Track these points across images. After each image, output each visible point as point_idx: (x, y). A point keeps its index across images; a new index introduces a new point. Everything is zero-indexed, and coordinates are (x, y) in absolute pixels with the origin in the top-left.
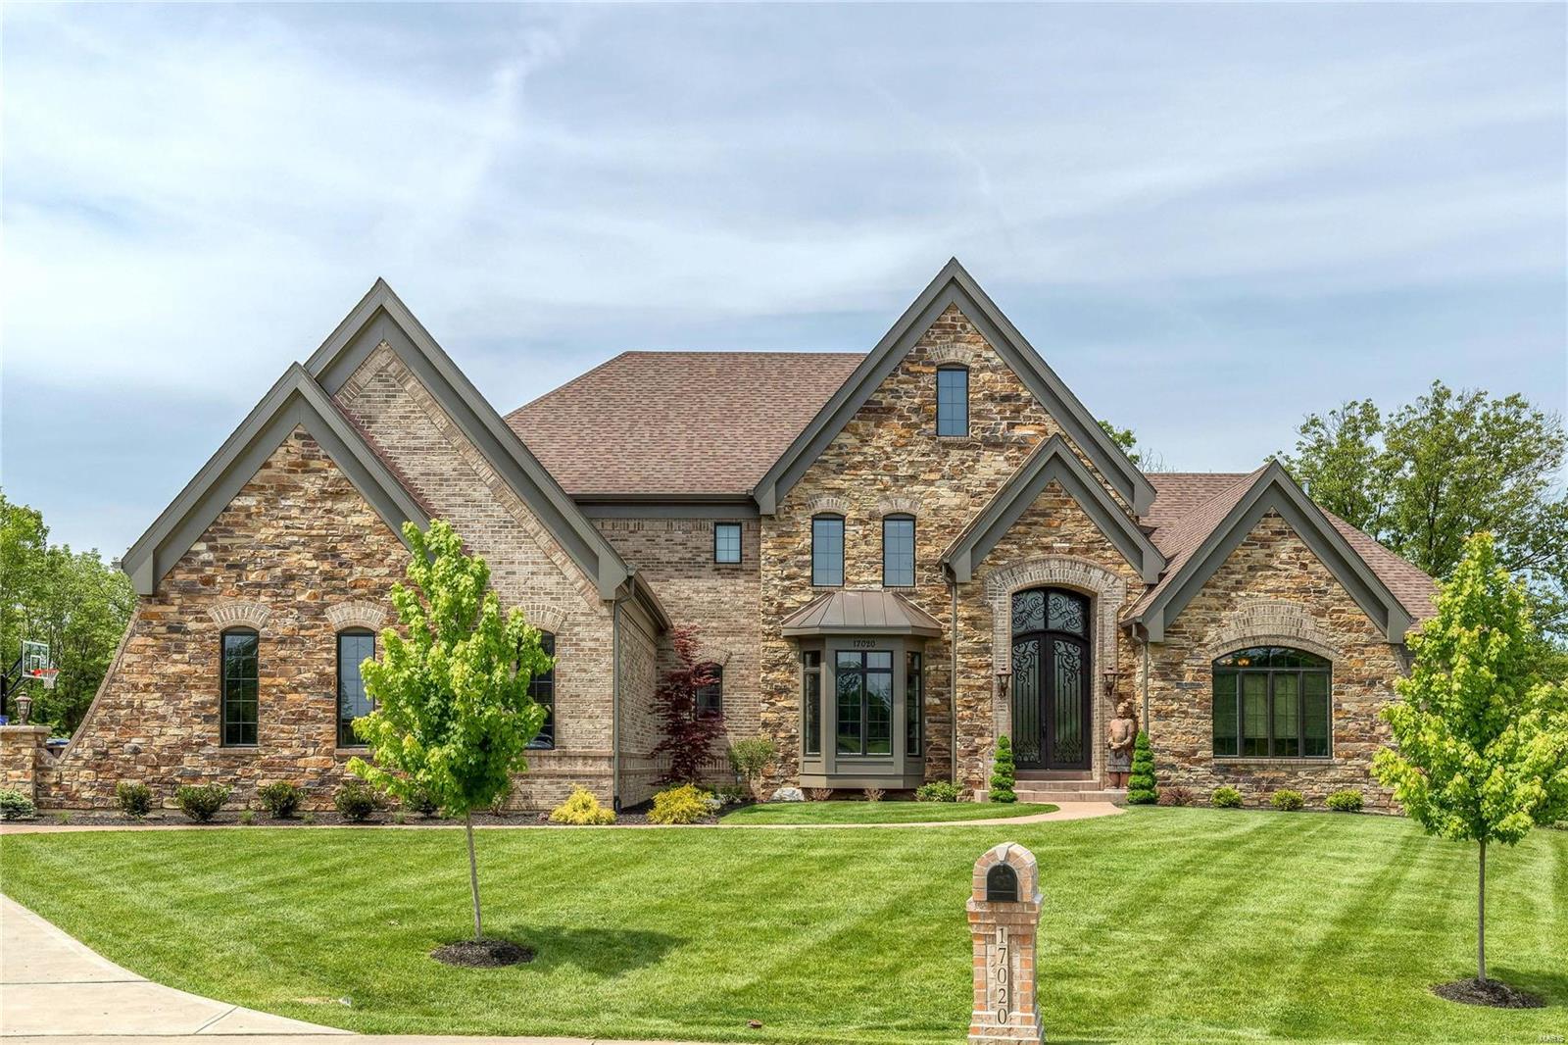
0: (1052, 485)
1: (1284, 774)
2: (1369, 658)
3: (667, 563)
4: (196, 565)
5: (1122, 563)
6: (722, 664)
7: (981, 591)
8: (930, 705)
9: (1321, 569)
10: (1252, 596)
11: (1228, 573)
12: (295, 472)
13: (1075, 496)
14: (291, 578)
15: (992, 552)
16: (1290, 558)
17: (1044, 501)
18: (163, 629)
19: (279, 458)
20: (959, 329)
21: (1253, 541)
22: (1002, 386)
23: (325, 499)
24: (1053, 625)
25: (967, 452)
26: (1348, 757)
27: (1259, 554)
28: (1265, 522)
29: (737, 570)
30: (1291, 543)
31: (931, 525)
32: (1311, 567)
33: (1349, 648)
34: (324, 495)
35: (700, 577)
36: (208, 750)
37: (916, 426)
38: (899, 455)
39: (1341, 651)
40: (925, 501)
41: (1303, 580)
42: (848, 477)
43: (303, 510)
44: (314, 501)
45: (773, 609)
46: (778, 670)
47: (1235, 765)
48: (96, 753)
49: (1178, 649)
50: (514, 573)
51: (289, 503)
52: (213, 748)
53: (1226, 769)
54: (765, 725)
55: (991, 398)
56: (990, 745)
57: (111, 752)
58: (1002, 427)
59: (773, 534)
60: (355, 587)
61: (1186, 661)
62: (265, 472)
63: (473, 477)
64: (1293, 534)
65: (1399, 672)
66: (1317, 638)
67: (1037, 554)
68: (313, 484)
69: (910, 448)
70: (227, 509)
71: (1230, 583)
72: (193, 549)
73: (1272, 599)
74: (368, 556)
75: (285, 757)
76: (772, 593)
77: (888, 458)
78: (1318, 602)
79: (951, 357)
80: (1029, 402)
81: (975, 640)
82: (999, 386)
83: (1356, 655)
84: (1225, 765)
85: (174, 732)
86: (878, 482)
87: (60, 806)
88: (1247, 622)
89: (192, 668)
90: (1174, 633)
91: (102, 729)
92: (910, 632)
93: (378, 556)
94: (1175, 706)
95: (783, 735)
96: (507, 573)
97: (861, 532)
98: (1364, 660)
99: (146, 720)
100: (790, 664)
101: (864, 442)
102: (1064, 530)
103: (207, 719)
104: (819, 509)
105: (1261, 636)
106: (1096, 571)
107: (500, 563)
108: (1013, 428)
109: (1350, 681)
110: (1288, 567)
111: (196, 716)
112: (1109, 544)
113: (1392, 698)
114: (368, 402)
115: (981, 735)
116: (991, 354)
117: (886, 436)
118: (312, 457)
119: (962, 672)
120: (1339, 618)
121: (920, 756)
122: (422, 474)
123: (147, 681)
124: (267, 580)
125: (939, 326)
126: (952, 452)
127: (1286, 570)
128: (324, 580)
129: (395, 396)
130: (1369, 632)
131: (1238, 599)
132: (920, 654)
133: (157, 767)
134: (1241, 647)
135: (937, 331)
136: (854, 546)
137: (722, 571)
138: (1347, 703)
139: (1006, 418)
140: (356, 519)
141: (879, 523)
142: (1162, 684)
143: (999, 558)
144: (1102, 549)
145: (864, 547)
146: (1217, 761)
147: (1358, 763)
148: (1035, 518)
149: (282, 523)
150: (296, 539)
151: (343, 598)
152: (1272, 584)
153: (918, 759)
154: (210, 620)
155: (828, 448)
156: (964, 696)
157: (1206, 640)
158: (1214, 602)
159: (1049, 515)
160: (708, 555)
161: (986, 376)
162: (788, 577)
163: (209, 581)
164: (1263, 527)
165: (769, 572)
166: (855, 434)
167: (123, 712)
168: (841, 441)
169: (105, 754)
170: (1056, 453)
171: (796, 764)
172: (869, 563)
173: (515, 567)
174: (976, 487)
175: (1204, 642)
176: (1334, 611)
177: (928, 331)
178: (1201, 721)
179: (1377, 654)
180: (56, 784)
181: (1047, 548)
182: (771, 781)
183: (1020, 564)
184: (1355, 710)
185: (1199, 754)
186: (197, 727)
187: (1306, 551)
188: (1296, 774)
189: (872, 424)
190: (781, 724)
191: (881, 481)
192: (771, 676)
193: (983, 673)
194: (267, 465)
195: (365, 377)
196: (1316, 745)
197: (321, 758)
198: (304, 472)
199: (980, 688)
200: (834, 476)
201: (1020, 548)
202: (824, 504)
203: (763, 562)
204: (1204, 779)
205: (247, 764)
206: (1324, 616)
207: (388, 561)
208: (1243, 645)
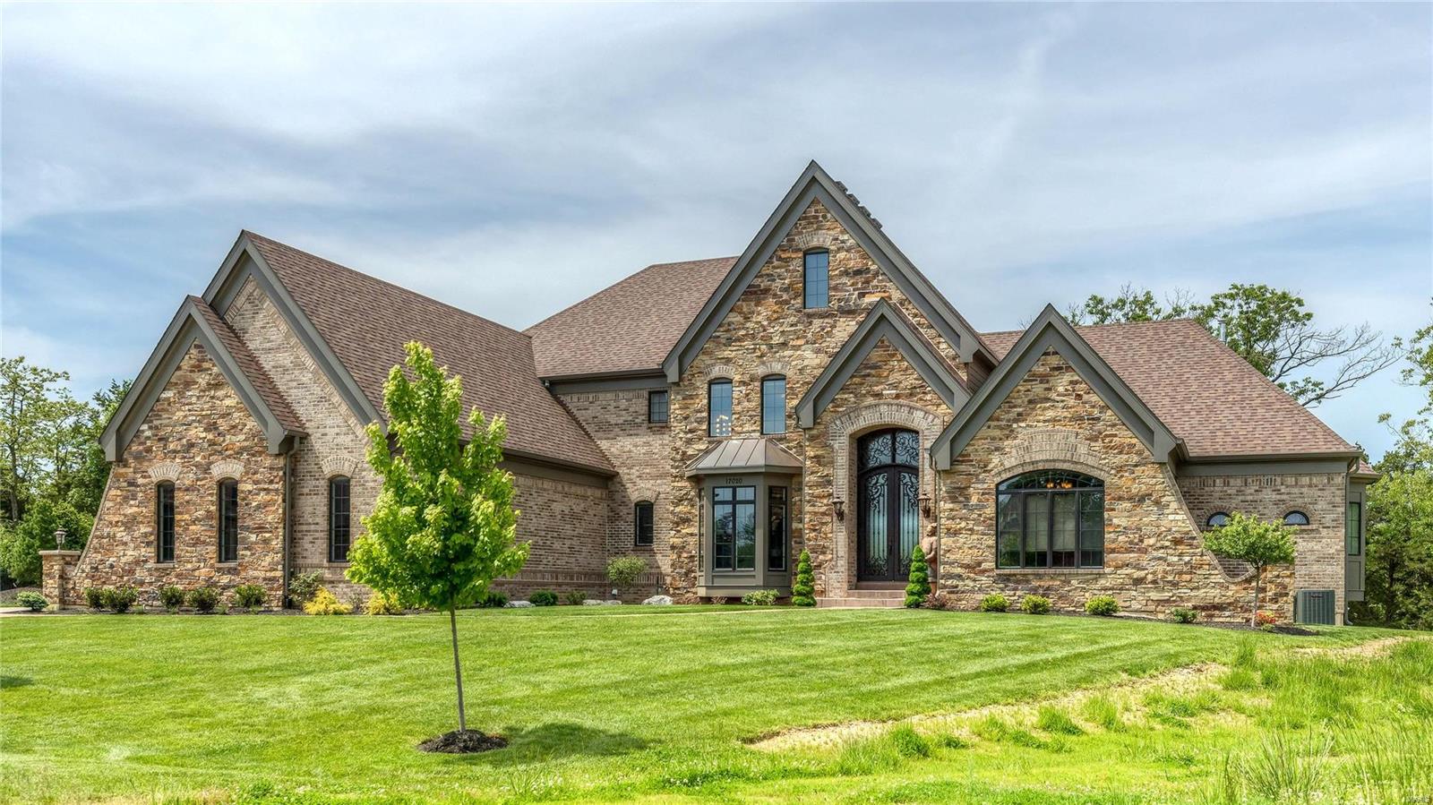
0: (883, 342)
1: (1058, 583)
2: (1138, 477)
3: (616, 425)
4: (142, 440)
5: (940, 405)
6: (653, 501)
7: (825, 434)
8: (796, 529)
9: (1094, 398)
10: (1031, 426)
11: (1010, 407)
12: (194, 371)
13: (900, 350)
14: (192, 445)
15: (833, 401)
16: (1067, 390)
17: (876, 355)
18: (125, 484)
19: (186, 363)
20: (821, 219)
21: (1034, 377)
22: (855, 262)
23: (210, 389)
24: (899, 460)
25: (826, 320)
26: (1117, 567)
27: (1038, 389)
28: (1044, 360)
29: (664, 427)
30: (1067, 377)
31: (798, 382)
32: (1086, 397)
33: (1120, 469)
34: (210, 386)
35: (638, 435)
36: (149, 565)
37: (787, 302)
38: (774, 327)
39: (1113, 472)
40: (794, 363)
41: (1078, 409)
42: (735, 348)
43: (198, 398)
44: (204, 391)
45: (679, 457)
46: (682, 505)
47: (1015, 575)
48: (91, 568)
49: (966, 475)
50: (326, 434)
51: (190, 393)
52: (151, 564)
53: (1006, 579)
54: (673, 547)
55: (846, 273)
56: (831, 560)
57: (99, 567)
58: (854, 297)
59: (679, 397)
60: (226, 450)
61: (973, 485)
62: (178, 373)
63: (299, 365)
64: (1069, 368)
65: (1167, 488)
66: (1091, 461)
67: (870, 400)
68: (203, 379)
69: (781, 320)
70: (158, 401)
71: (1012, 415)
72: (141, 429)
73: (1050, 428)
74: (234, 427)
75: (189, 570)
76: (679, 443)
77: (765, 330)
78: (1091, 429)
79: (815, 243)
80: (876, 274)
81: (819, 474)
82: (852, 263)
83: (1127, 474)
84: (1005, 575)
85: (131, 554)
86: (757, 350)
87: (75, 603)
88: (1027, 449)
89: (140, 510)
90: (963, 461)
91: (95, 552)
92: (763, 470)
93: (240, 427)
94: (963, 524)
95: (685, 555)
96: (323, 435)
97: (744, 392)
98: (1134, 479)
99: (117, 546)
100: (691, 500)
101: (747, 319)
102: (891, 380)
103: (148, 544)
104: (713, 376)
105: (1040, 461)
106: (918, 412)
107: (318, 428)
108: (864, 297)
109: (1120, 498)
110: (1064, 398)
111: (143, 542)
112: (929, 389)
113: (1160, 513)
114: (243, 318)
115: (824, 553)
116: (846, 237)
117: (763, 313)
118: (203, 360)
119: (809, 502)
120: (1111, 442)
121: (785, 571)
122: (274, 367)
123: (117, 519)
124: (179, 448)
125: (805, 218)
126: (815, 321)
127: (1062, 401)
128: (210, 446)
129: (257, 313)
130: (1139, 453)
131: (1020, 430)
132: (786, 488)
133: (122, 577)
134: (1022, 472)
135: (803, 222)
136: (739, 404)
137: (653, 429)
138: (1118, 518)
139: (858, 289)
140: (228, 402)
141: (757, 384)
142: (951, 506)
143: (839, 406)
144: (924, 393)
145: (746, 403)
146: (998, 572)
147: (1127, 572)
148: (868, 371)
149: (187, 407)
150: (194, 418)
151: (220, 458)
152: (1050, 414)
153: (784, 573)
154: (150, 477)
155: (720, 326)
156: (811, 521)
157: (990, 466)
158: (997, 433)
159: (880, 367)
160: (643, 417)
161: (842, 255)
162: (691, 431)
163: (149, 450)
164: (1043, 365)
165: (677, 427)
166: (740, 313)
167: (105, 541)
168: (730, 320)
169: (97, 568)
170: (882, 314)
171: (695, 578)
172: (750, 416)
173: (327, 430)
174: (833, 348)
175: (989, 468)
176: (1107, 436)
177: (796, 224)
178: (985, 537)
179: (1146, 473)
180: (73, 588)
181: (878, 395)
182: (677, 592)
183: (856, 409)
184: (1124, 525)
185: (984, 566)
186: (143, 550)
187: (1081, 383)
188: (1069, 582)
189: (753, 304)
190: (684, 547)
191: (759, 349)
192: (677, 510)
193: (825, 501)
194: (179, 368)
195: (241, 300)
196: (1092, 557)
197: (207, 570)
198: (199, 371)
199: (824, 514)
200: (724, 348)
201: (856, 396)
202: (717, 371)
203: (672, 420)
204: (987, 587)
205: (168, 574)
206: (1096, 441)
207: (244, 431)
208: (1023, 470)
